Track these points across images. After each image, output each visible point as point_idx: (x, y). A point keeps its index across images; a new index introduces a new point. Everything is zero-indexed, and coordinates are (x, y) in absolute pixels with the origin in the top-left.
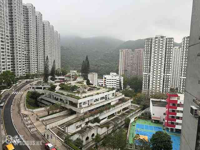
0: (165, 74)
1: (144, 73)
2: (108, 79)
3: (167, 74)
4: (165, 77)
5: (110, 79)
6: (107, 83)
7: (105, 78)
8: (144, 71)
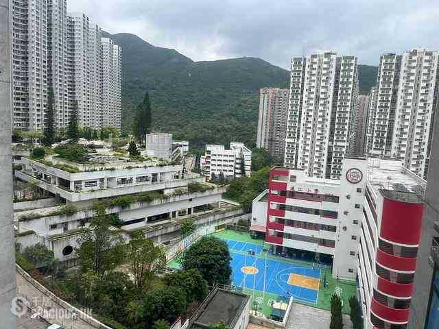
0: (335, 144)
1: (287, 140)
2: (215, 155)
3: (339, 144)
4: (334, 149)
5: (219, 155)
6: (212, 162)
7: (209, 152)
8: (287, 135)
